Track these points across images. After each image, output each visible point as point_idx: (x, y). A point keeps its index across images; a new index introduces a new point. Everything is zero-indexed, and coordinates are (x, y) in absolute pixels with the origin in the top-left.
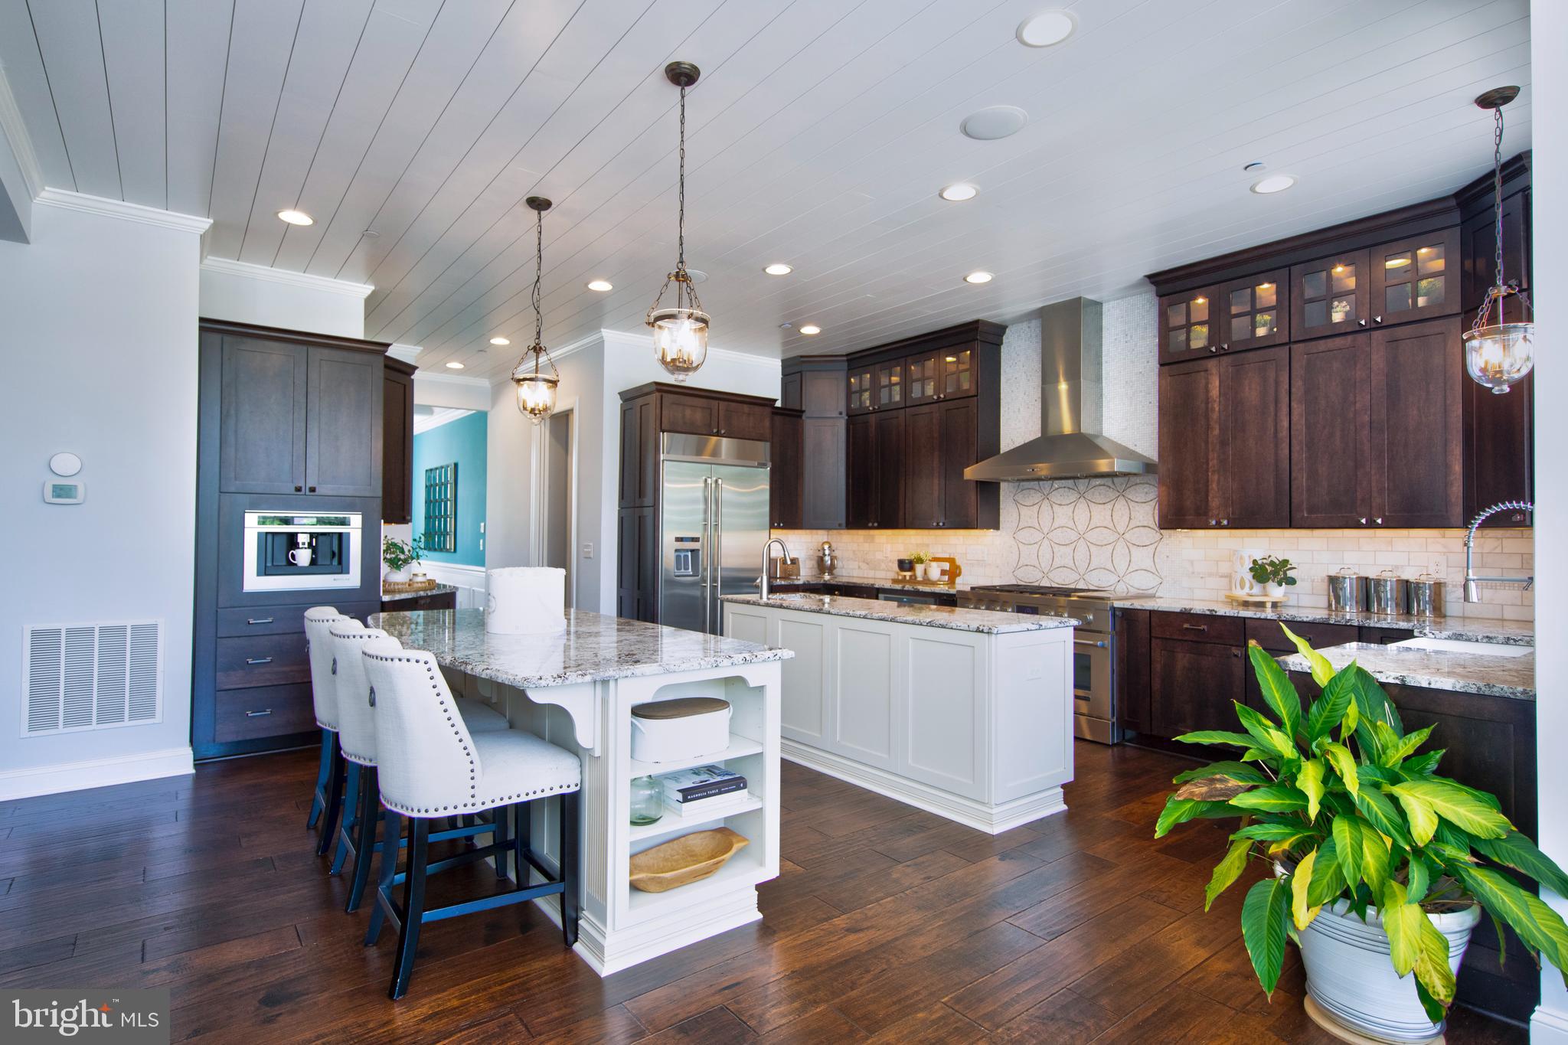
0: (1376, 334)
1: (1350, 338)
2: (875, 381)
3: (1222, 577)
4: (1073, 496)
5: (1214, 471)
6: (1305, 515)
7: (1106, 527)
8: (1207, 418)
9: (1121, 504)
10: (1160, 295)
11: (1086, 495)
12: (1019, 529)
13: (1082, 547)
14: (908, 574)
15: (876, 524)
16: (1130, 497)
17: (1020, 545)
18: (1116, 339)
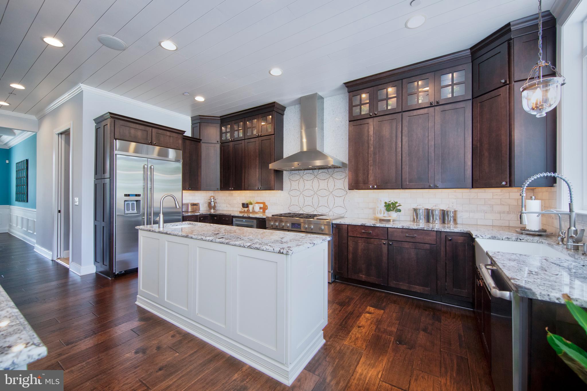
0: (437, 109)
2: (232, 128)
3: (370, 209)
4: (312, 177)
5: (371, 166)
6: (408, 183)
7: (325, 189)
8: (368, 144)
9: (331, 180)
10: (349, 92)
11: (317, 176)
12: (291, 190)
14: (246, 209)
15: (233, 189)
16: (335, 177)
17: (291, 196)
18: (329, 113)
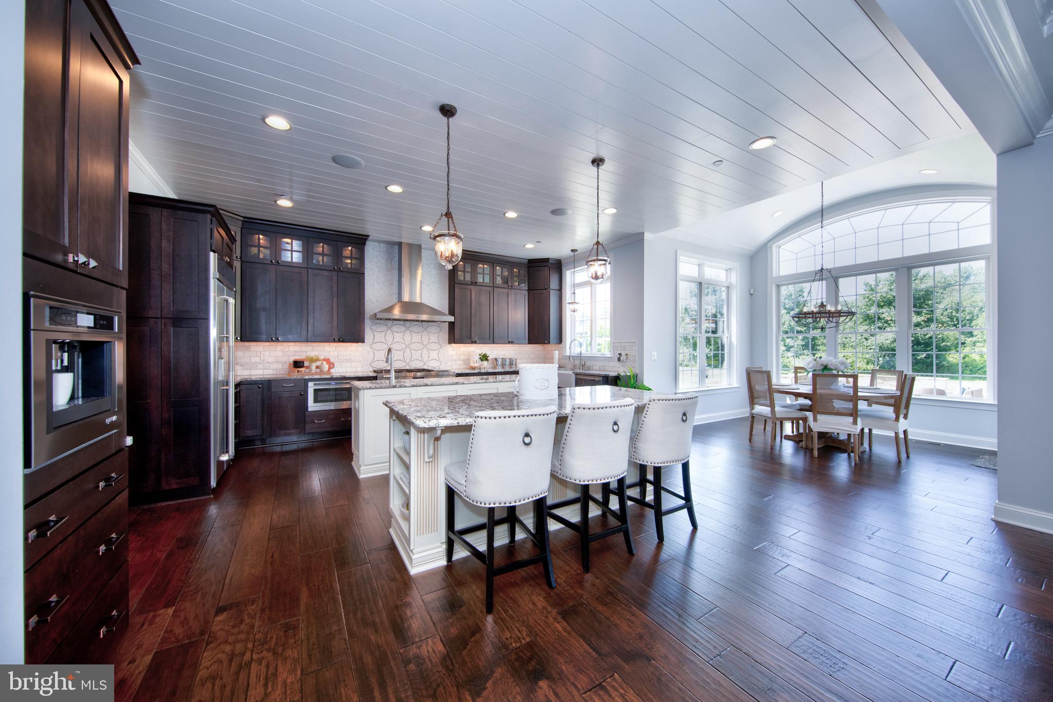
0: (512, 290)
1: (507, 290)
2: (276, 244)
3: (463, 360)
4: (404, 329)
6: (496, 340)
7: (418, 343)
9: (425, 333)
12: (373, 343)
14: (302, 369)
16: (429, 330)
17: (374, 350)
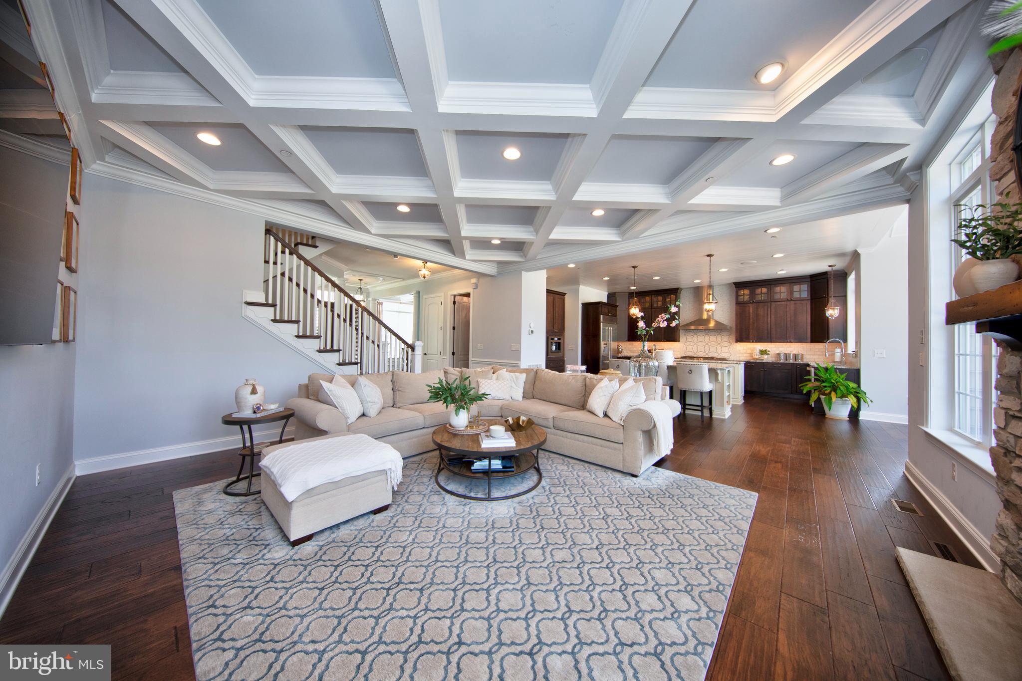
0: (791, 302)
1: (785, 302)
5: (751, 329)
6: (774, 339)
7: (714, 342)
8: (749, 316)
9: (719, 336)
10: (735, 287)
12: (686, 342)
13: (707, 347)
16: (722, 334)
17: (687, 346)
